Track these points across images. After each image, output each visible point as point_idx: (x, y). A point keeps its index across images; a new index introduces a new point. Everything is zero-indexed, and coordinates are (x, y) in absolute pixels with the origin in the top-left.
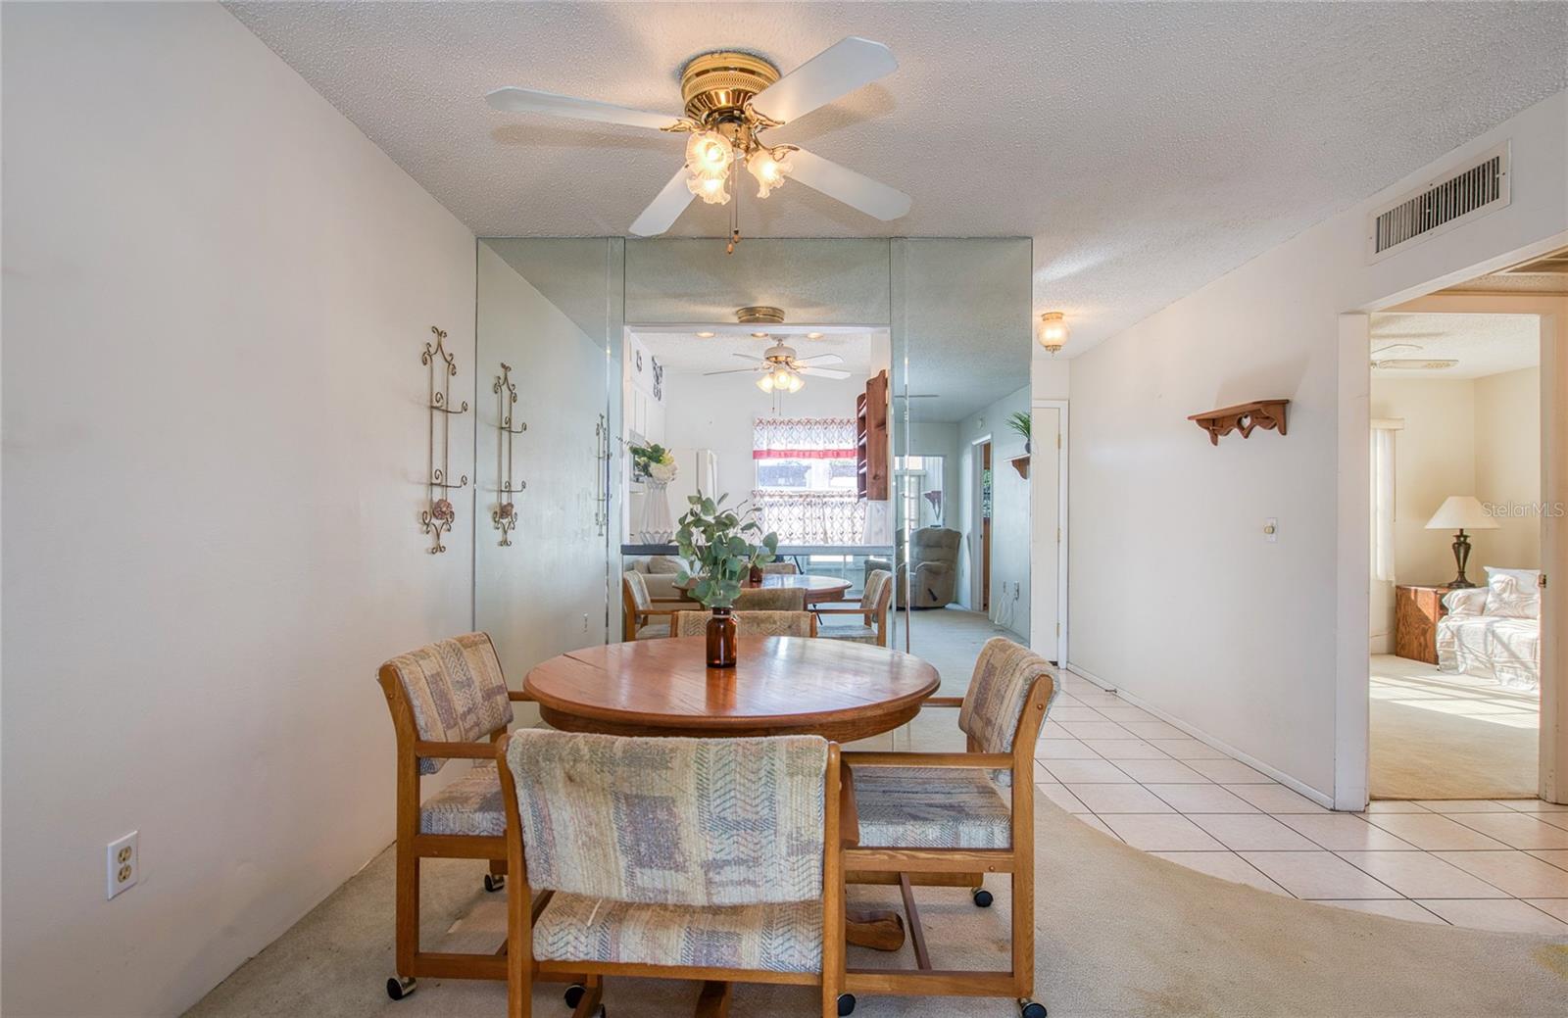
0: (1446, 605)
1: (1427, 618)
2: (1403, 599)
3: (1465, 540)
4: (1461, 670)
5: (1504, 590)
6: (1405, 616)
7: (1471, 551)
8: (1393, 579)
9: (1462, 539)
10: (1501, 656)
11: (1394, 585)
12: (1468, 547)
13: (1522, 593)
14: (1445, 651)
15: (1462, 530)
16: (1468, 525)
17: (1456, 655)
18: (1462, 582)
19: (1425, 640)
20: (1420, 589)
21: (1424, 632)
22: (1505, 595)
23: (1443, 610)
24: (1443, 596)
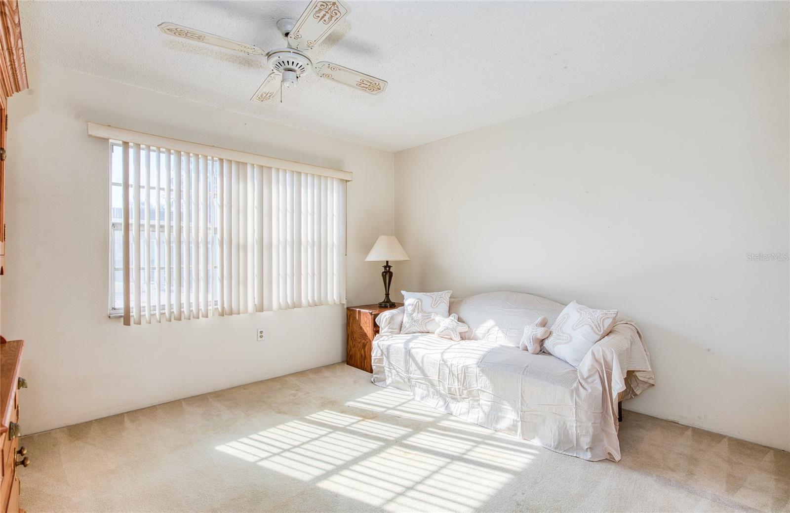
0: (378, 324)
1: (366, 335)
2: (351, 318)
3: (389, 269)
4: (388, 381)
5: (414, 311)
6: (352, 333)
7: (393, 278)
8: (344, 302)
9: (388, 269)
10: (416, 374)
11: (345, 307)
12: (391, 274)
13: (425, 312)
14: (377, 366)
15: (387, 262)
16: (391, 258)
17: (384, 370)
18: (388, 304)
19: (365, 352)
20: (362, 310)
21: (364, 346)
22: (415, 315)
23: (376, 329)
24: (376, 316)
